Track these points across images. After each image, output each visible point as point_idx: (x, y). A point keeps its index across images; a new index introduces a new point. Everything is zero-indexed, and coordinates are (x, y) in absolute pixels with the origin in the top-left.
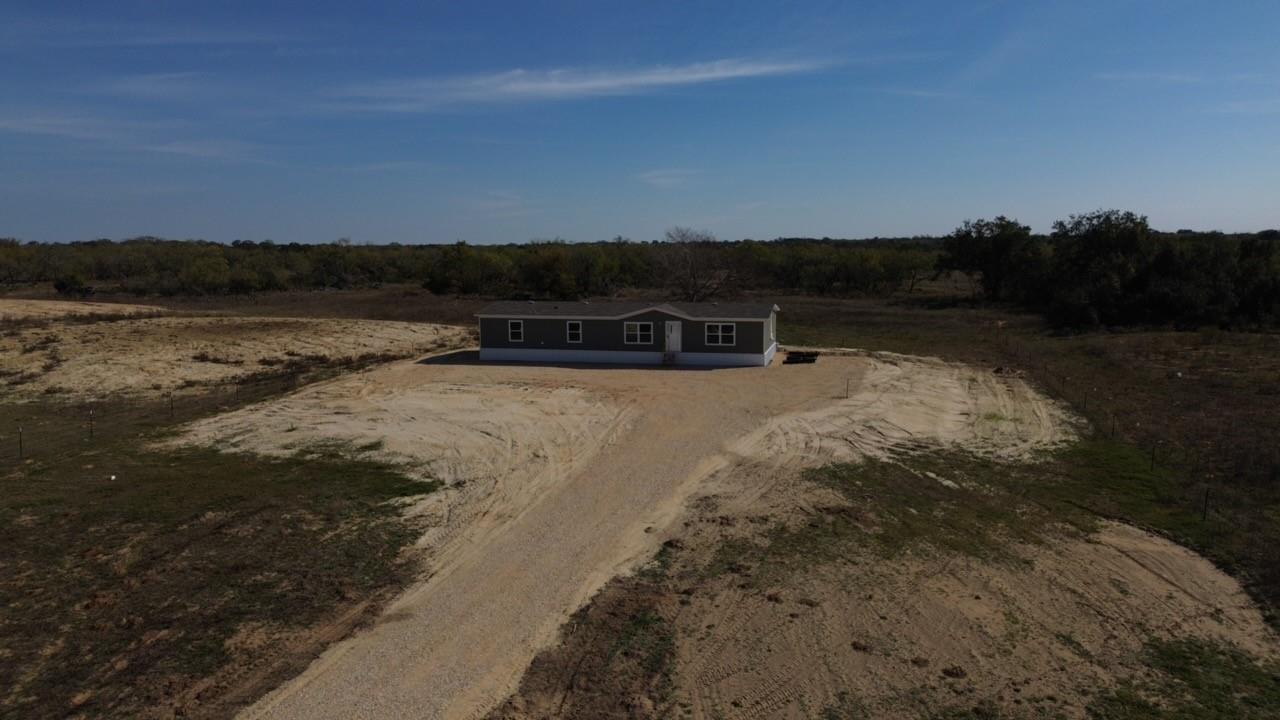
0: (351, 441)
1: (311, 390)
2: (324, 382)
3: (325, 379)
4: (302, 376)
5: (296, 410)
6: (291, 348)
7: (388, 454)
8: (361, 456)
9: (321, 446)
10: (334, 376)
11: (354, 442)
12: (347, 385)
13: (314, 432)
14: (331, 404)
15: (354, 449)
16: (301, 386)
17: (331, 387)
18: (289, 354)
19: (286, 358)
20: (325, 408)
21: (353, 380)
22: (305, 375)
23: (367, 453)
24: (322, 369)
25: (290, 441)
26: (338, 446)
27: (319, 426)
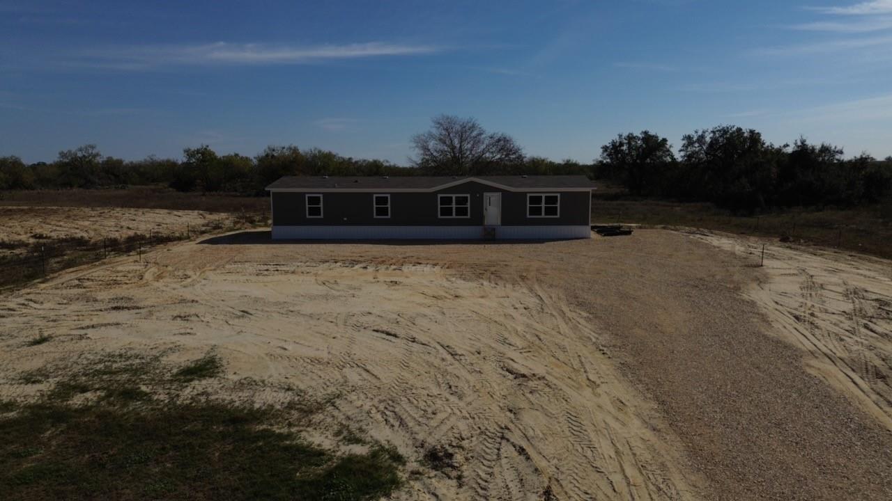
0: (156, 359)
1: (69, 276)
2: (86, 266)
3: (88, 263)
4: (53, 261)
5: (47, 305)
6: (38, 231)
7: (240, 385)
8: (187, 393)
9: (98, 372)
10: (97, 259)
11: (164, 360)
12: (120, 268)
13: (83, 343)
14: (103, 295)
15: (168, 376)
16: (54, 271)
17: (99, 272)
18: (35, 237)
19: (32, 241)
20: (95, 300)
21: (127, 264)
22: (59, 259)
23: (199, 385)
24: (81, 253)
25: (36, 364)
26: (135, 371)
27: (90, 333)
